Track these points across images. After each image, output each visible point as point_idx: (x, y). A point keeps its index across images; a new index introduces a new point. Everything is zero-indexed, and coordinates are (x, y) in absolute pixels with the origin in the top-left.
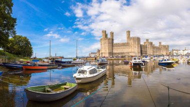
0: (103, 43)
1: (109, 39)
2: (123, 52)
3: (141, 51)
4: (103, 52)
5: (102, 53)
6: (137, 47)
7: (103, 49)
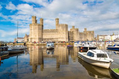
1: (39, 25)
2: (52, 37)
3: (69, 37)
4: (32, 37)
6: (65, 33)
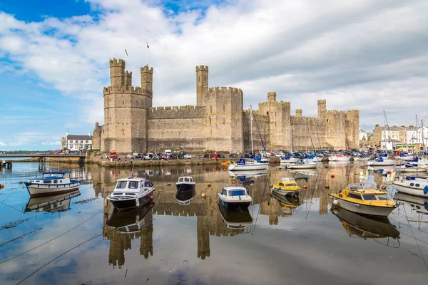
0: (112, 104)
1: (135, 92)
2: (181, 137)
5: (108, 140)
7: (112, 127)
